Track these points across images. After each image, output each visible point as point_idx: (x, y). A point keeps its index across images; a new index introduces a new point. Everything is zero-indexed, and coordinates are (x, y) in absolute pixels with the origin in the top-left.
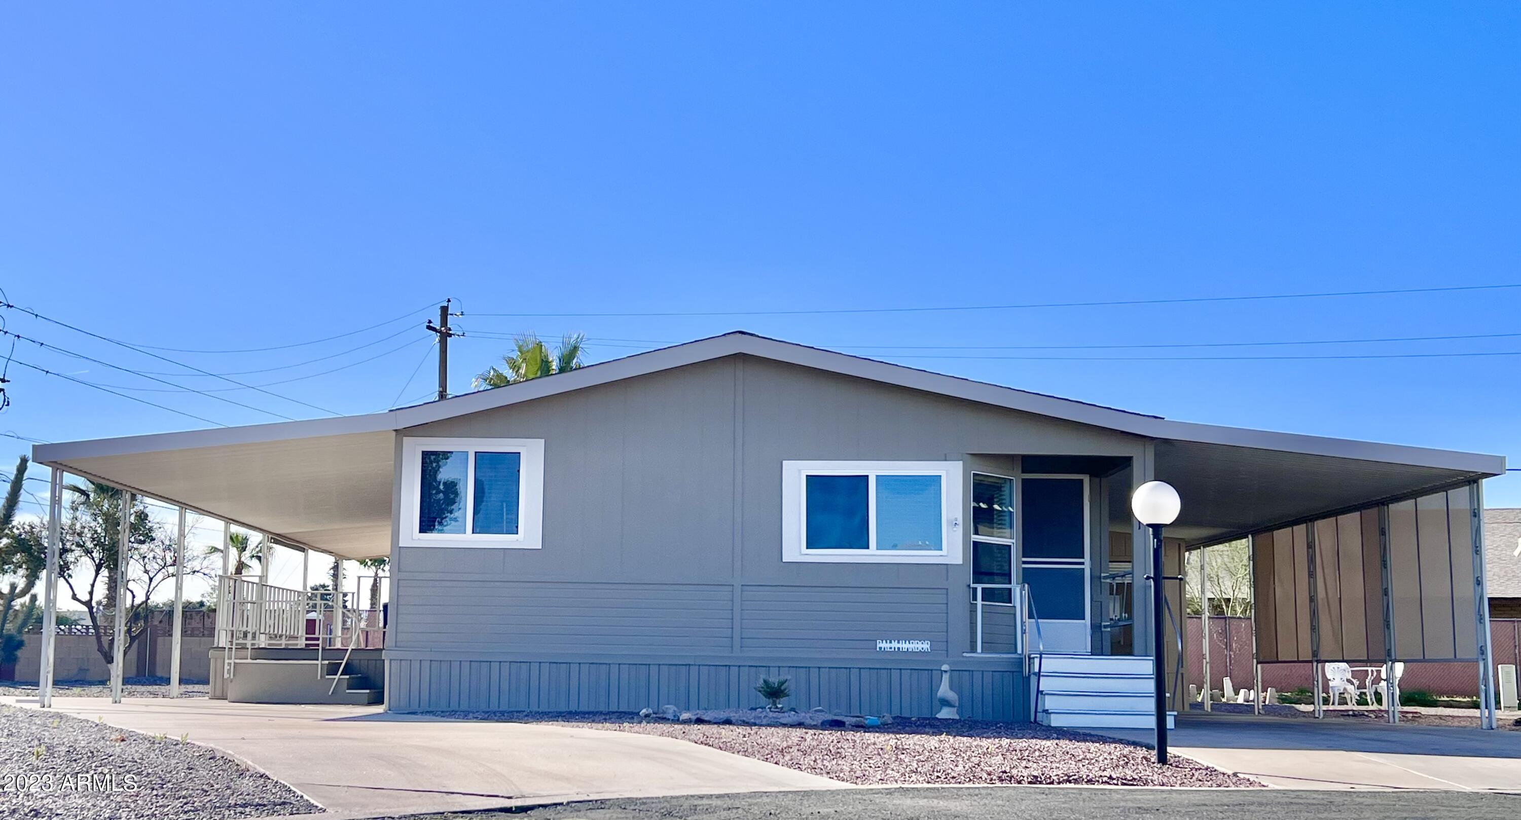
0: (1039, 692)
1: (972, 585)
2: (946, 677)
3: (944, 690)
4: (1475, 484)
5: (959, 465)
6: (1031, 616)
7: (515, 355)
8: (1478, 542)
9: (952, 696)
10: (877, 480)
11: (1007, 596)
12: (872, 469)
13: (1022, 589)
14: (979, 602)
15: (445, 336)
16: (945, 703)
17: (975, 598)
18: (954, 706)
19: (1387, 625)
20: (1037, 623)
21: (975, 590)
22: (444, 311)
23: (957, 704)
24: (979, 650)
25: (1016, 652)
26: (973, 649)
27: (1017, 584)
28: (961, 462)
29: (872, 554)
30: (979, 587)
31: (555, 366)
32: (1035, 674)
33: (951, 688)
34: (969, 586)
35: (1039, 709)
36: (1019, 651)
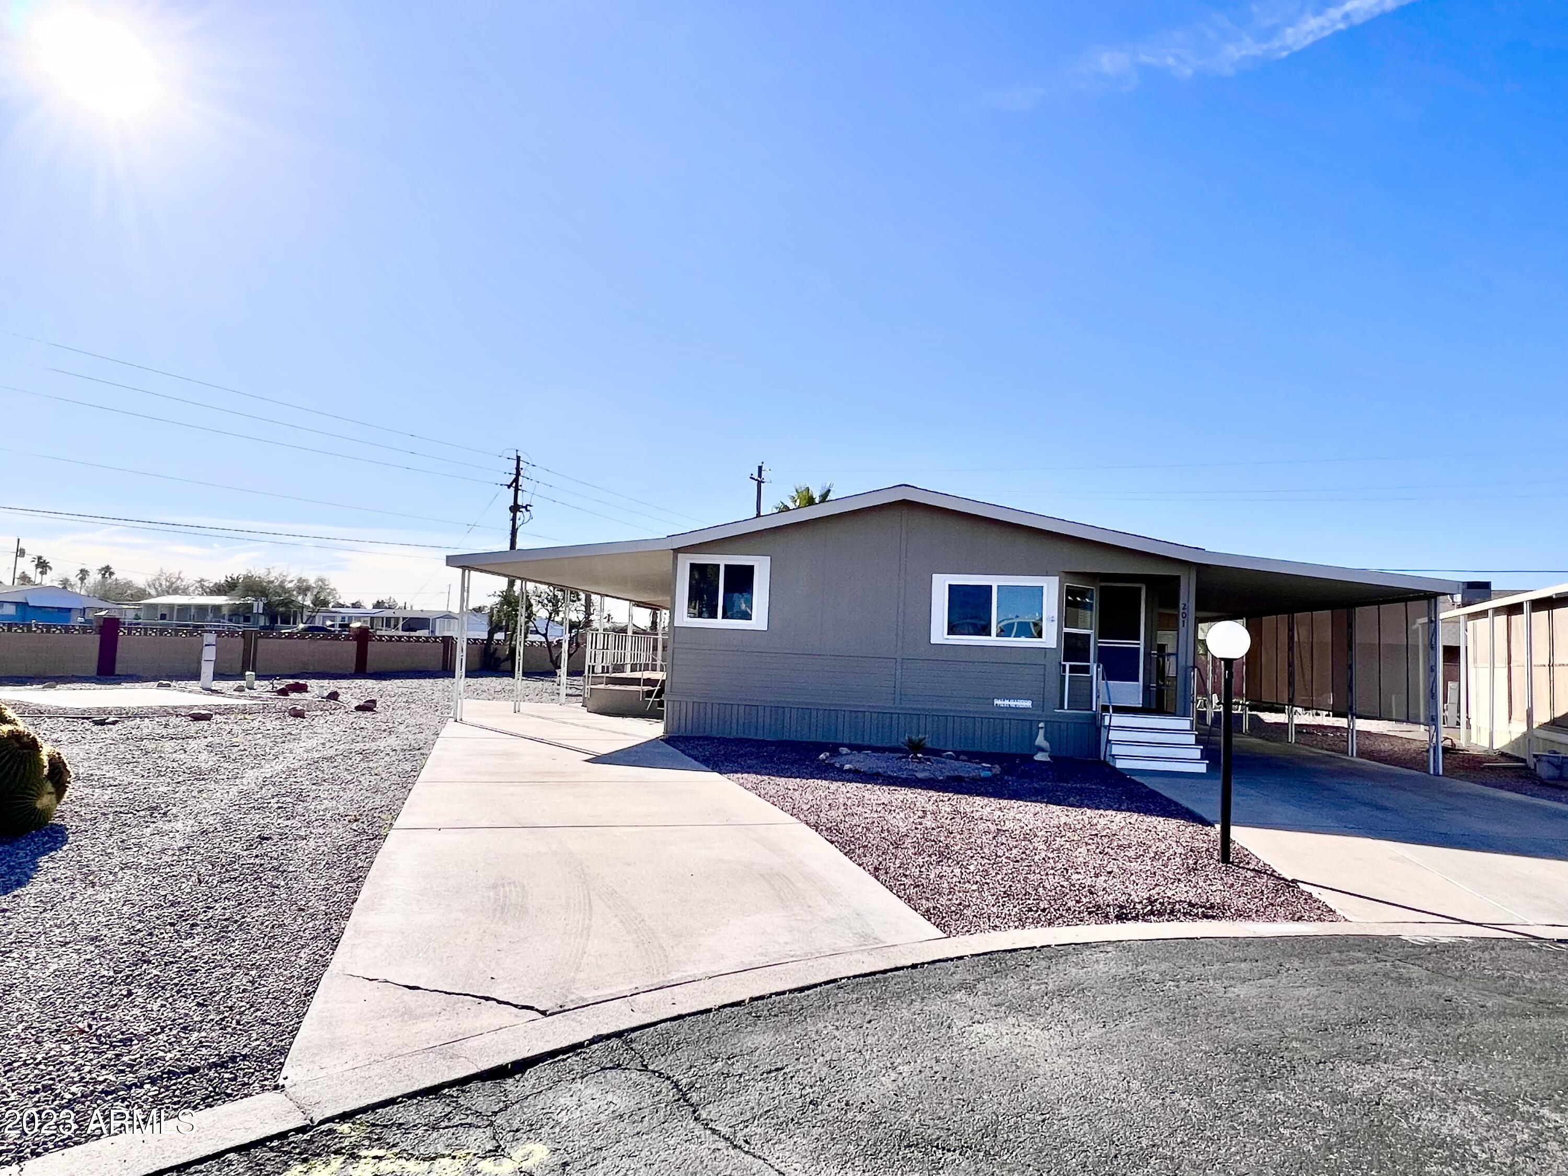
0: (1108, 741)
1: (1063, 663)
2: (1041, 732)
3: (1040, 740)
4: (1433, 600)
5: (1056, 580)
6: (1103, 679)
7: (794, 494)
8: (1433, 640)
9: (1045, 744)
10: (998, 589)
11: (1086, 670)
12: (994, 581)
13: (1098, 667)
14: (1067, 674)
15: (760, 483)
16: (1042, 750)
17: (1064, 671)
18: (1046, 752)
19: (1351, 690)
20: (1107, 683)
21: (1064, 666)
22: (760, 468)
23: (1049, 750)
24: (1066, 707)
25: (1091, 709)
26: (1062, 707)
27: (1094, 662)
28: (1058, 578)
29: (992, 640)
30: (1068, 664)
31: (817, 501)
32: (1105, 727)
33: (1046, 738)
34: (1060, 663)
35: (1108, 753)
36: (1094, 709)
